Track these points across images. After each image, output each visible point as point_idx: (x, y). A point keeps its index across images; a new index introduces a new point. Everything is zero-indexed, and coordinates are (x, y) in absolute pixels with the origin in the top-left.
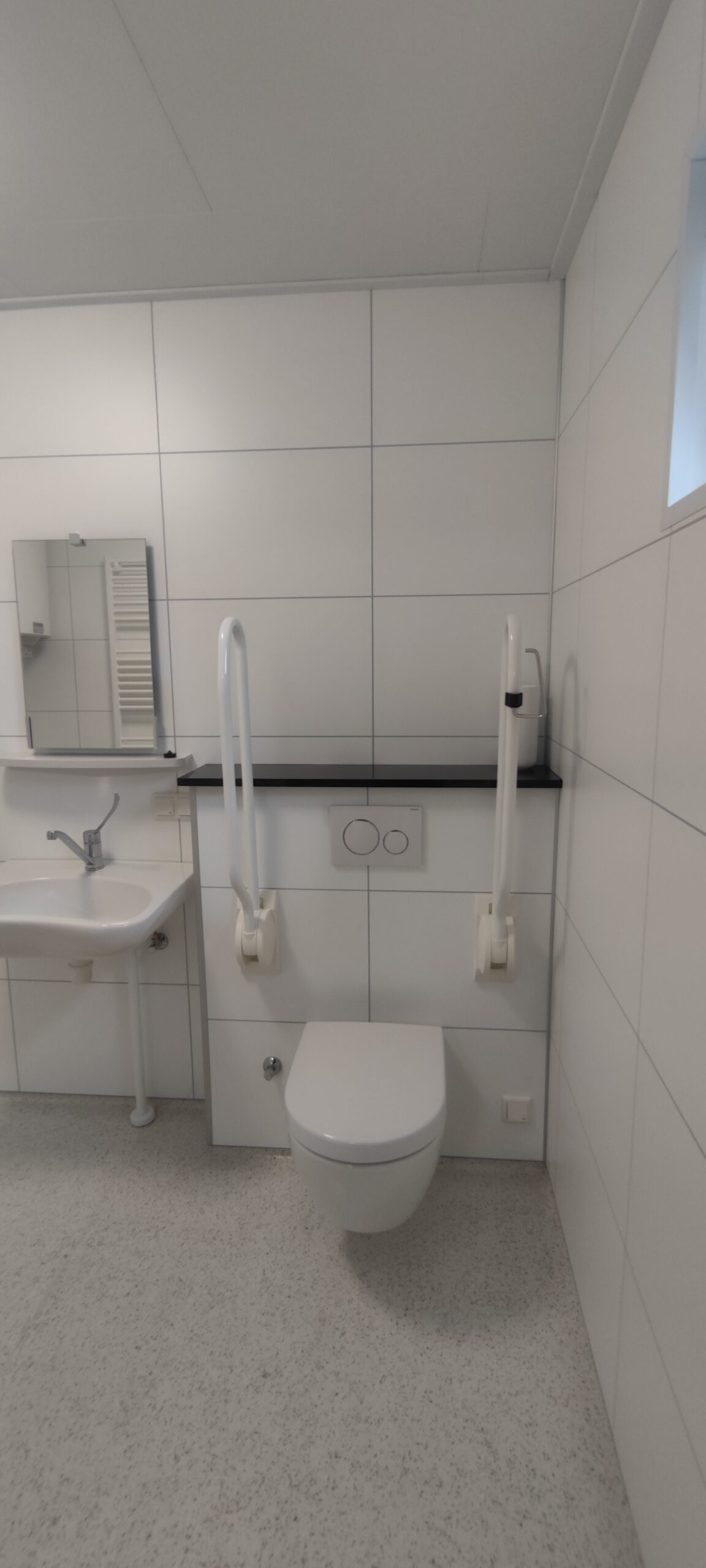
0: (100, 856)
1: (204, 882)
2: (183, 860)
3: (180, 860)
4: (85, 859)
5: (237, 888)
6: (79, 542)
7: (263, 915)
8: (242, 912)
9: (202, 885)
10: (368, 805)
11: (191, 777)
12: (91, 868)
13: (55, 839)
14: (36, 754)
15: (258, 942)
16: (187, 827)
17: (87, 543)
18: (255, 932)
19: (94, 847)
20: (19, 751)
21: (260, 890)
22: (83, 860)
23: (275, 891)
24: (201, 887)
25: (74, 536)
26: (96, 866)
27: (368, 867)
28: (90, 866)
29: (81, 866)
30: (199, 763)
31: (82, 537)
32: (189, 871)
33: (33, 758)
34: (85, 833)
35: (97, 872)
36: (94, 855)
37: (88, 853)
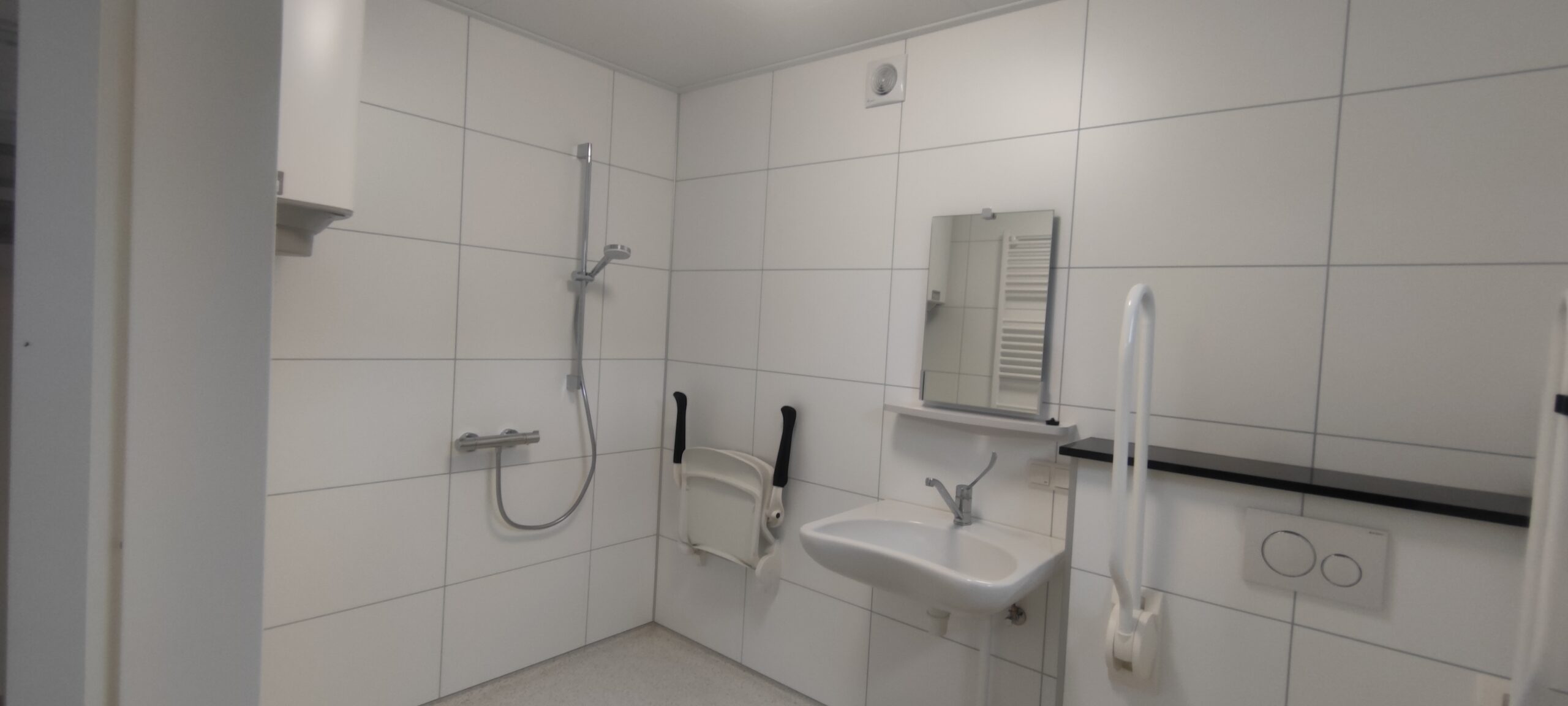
0: (969, 512)
1: (1076, 561)
2: (1053, 534)
3: (1049, 534)
4: (955, 513)
5: (1117, 578)
6: (990, 215)
7: (1144, 617)
8: (1117, 607)
9: (1073, 565)
10: (1302, 515)
11: (1075, 447)
12: (960, 522)
13: (932, 486)
14: (926, 405)
15: (1135, 646)
16: (1062, 501)
17: (997, 216)
18: (1132, 634)
19: (965, 502)
20: (910, 400)
21: (1142, 588)
22: (954, 513)
23: (1161, 594)
24: (1070, 567)
25: (986, 210)
26: (964, 521)
27: (1295, 593)
28: (958, 520)
29: (950, 518)
30: (1084, 434)
31: (994, 211)
32: (1060, 547)
33: (921, 409)
34: (959, 487)
35: (964, 527)
36: (963, 510)
37: (959, 506)
